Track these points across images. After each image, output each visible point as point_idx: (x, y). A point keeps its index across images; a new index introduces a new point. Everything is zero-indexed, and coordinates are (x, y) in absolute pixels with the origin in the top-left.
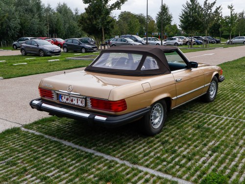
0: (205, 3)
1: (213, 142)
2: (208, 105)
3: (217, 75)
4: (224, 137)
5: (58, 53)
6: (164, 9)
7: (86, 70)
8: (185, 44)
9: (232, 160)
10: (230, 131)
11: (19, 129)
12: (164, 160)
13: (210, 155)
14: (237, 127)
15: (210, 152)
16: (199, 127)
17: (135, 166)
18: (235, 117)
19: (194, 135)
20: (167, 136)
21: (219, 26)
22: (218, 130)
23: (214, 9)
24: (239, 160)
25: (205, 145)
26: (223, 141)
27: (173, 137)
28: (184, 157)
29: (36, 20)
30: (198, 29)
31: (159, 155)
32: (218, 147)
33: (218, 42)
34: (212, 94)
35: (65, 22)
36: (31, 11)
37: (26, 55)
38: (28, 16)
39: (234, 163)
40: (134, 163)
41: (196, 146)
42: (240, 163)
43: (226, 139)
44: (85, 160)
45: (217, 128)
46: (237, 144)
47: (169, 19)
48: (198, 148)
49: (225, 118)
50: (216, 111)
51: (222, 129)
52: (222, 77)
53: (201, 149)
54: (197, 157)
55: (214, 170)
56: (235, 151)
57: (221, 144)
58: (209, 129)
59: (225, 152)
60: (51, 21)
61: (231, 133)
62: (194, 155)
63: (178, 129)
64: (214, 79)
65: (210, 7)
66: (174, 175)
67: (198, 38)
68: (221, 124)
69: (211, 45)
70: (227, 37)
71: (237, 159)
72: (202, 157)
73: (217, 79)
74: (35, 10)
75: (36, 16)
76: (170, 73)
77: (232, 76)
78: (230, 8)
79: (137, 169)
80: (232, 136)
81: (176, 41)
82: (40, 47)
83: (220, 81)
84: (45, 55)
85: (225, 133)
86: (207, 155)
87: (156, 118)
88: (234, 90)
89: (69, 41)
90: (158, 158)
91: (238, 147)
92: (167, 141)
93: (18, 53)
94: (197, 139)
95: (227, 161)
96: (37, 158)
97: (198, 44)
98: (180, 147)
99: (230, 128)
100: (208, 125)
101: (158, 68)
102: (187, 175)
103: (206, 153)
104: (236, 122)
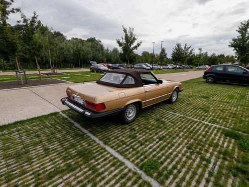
0: (185, 47)
1: (163, 132)
2: (170, 105)
3: (178, 88)
4: (171, 129)
5: (107, 71)
6: (163, 50)
7: (97, 82)
8: (173, 68)
9: (170, 148)
10: (177, 124)
11: (58, 113)
12: (125, 144)
13: (157, 142)
14: (182, 122)
15: (157, 140)
16: (158, 120)
17: (104, 146)
18: (184, 115)
19: (153, 126)
20: (136, 125)
21: (193, 60)
22: (170, 123)
23: (189, 50)
24: (174, 149)
25: (157, 134)
26: (169, 132)
27: (139, 126)
28: (139, 142)
29: (100, 55)
30: (180, 61)
31: (124, 139)
32: (164, 137)
33: (191, 68)
34: (174, 98)
35: (115, 56)
36: (99, 50)
37: (93, 71)
38: (97, 53)
39: (170, 151)
40: (105, 143)
41: (150, 134)
42: (174, 151)
43: (172, 130)
44: (79, 138)
45: (169, 122)
46: (178, 135)
47: (165, 55)
48: (151, 136)
49: (178, 114)
50: (174, 109)
51: (172, 123)
52: (182, 89)
53: (153, 137)
54: (147, 143)
55: (154, 156)
56: (174, 141)
57: (167, 135)
58: (164, 122)
59: (168, 140)
60: (107, 56)
61: (177, 127)
62: (146, 141)
63: (145, 120)
64: (175, 90)
65: (187, 49)
66: (125, 156)
67: (181, 66)
68: (173, 119)
69: (187, 69)
70: (197, 66)
71: (174, 147)
72: (150, 143)
73: (178, 90)
74: (100, 50)
75: (101, 53)
76: (142, 86)
77: (192, 88)
78: (200, 49)
79: (105, 148)
80: (177, 129)
81: (168, 67)
82: (99, 68)
83: (180, 91)
84: (101, 72)
85: (173, 126)
86: (155, 142)
87: (130, 113)
88: (190, 97)
89: (114, 65)
90: (123, 141)
91: (178, 138)
92: (134, 129)
93: (89, 70)
94: (153, 129)
95: (167, 148)
96: (54, 134)
97: (180, 68)
98: (140, 134)
99: (177, 123)
100: (165, 119)
101: (134, 83)
102: (133, 158)
103: (155, 140)
104: (183, 118)
